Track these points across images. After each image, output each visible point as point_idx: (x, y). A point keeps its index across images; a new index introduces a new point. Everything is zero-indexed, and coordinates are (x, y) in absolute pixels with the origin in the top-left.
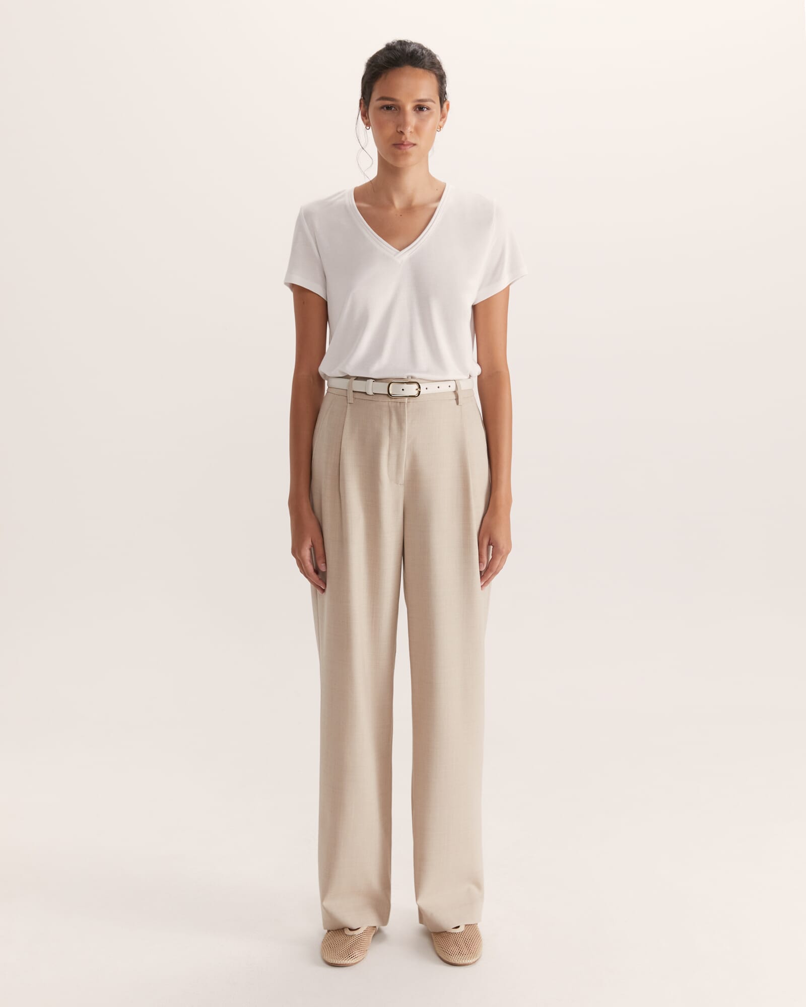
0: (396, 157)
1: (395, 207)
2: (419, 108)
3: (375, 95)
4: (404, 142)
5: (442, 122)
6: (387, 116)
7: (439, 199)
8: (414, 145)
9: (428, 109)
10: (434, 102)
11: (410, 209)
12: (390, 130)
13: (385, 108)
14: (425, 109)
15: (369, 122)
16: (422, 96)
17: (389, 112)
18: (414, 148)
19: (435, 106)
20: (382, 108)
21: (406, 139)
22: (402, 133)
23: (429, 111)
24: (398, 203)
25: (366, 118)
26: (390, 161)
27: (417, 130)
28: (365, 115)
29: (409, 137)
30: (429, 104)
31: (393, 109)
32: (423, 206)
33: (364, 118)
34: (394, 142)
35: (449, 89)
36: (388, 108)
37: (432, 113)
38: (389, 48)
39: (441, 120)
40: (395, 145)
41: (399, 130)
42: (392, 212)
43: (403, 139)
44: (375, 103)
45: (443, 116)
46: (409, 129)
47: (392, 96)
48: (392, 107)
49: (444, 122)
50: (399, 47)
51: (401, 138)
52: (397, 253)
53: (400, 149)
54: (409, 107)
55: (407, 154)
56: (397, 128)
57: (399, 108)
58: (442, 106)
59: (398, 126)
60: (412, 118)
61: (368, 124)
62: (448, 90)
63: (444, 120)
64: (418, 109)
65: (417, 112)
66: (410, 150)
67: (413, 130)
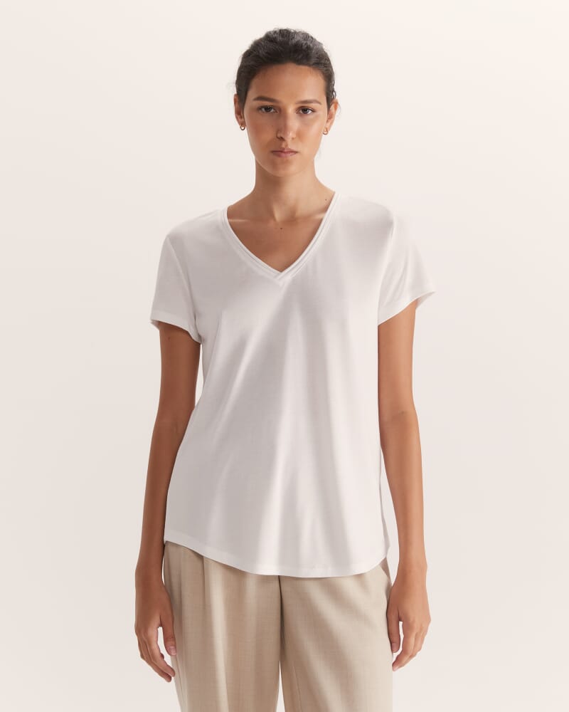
0: (274, 165)
1: (275, 220)
2: (303, 110)
3: (252, 94)
4: (284, 149)
5: (329, 124)
6: (265, 119)
7: (325, 209)
8: (296, 152)
9: (313, 111)
10: (320, 103)
11: (292, 220)
12: (269, 135)
13: (263, 109)
14: (310, 112)
15: (244, 122)
16: (307, 96)
17: (267, 114)
18: (297, 156)
19: (322, 108)
20: (260, 108)
21: (287, 145)
22: (282, 139)
23: (315, 113)
24: (278, 215)
25: (241, 117)
26: (268, 169)
27: (300, 136)
28: (239, 113)
29: (291, 144)
30: (313, 105)
31: (272, 111)
32: (307, 218)
33: (239, 117)
34: (273, 149)
35: (338, 87)
36: (267, 109)
37: (317, 117)
38: (269, 38)
39: (327, 121)
40: (274, 152)
41: (279, 135)
42: (272, 224)
43: (283, 146)
44: (251, 102)
45: (330, 117)
46: (291, 135)
47: (272, 97)
48: (271, 109)
49: (332, 123)
50: (280, 39)
51: (281, 145)
52: (278, 274)
53: (279, 156)
54: (291, 110)
55: (287, 162)
56: (277, 134)
57: (280, 110)
58: (329, 106)
59: (278, 131)
60: (294, 122)
61: (242, 124)
62: (336, 87)
63: (330, 121)
64: (301, 112)
65: (301, 115)
66: (291, 157)
67: (294, 136)
